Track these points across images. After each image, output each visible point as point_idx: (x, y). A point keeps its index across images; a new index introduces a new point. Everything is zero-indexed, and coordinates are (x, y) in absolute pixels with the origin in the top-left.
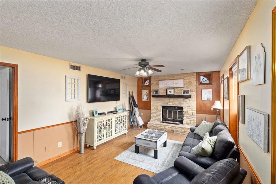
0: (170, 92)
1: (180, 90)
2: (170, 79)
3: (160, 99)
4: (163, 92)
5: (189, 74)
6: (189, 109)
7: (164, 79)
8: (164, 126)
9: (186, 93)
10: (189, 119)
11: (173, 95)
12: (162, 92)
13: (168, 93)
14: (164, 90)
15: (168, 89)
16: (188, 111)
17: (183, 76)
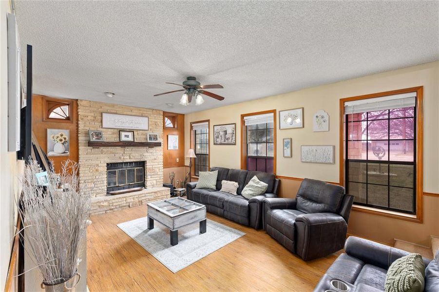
0: (127, 136)
1: (142, 134)
2: (125, 113)
3: (105, 149)
4: (110, 136)
5: (154, 111)
6: (154, 164)
7: (112, 111)
8: (125, 199)
9: (154, 139)
10: (155, 179)
11: (132, 142)
12: (108, 137)
13: (123, 139)
14: (113, 133)
15: (120, 131)
16: (153, 166)
17: (146, 112)
